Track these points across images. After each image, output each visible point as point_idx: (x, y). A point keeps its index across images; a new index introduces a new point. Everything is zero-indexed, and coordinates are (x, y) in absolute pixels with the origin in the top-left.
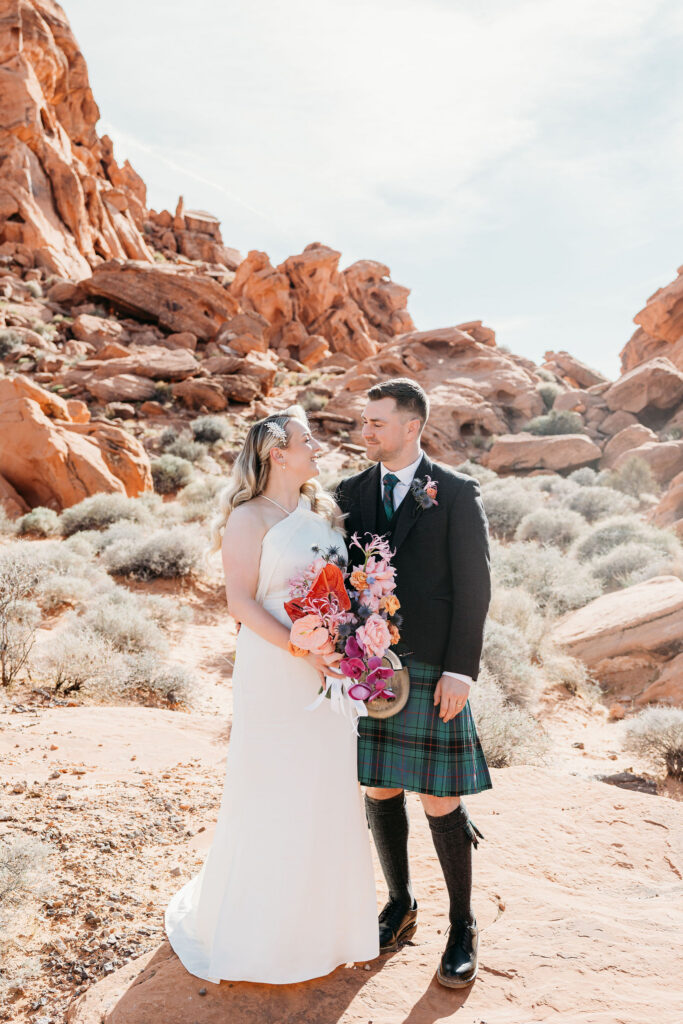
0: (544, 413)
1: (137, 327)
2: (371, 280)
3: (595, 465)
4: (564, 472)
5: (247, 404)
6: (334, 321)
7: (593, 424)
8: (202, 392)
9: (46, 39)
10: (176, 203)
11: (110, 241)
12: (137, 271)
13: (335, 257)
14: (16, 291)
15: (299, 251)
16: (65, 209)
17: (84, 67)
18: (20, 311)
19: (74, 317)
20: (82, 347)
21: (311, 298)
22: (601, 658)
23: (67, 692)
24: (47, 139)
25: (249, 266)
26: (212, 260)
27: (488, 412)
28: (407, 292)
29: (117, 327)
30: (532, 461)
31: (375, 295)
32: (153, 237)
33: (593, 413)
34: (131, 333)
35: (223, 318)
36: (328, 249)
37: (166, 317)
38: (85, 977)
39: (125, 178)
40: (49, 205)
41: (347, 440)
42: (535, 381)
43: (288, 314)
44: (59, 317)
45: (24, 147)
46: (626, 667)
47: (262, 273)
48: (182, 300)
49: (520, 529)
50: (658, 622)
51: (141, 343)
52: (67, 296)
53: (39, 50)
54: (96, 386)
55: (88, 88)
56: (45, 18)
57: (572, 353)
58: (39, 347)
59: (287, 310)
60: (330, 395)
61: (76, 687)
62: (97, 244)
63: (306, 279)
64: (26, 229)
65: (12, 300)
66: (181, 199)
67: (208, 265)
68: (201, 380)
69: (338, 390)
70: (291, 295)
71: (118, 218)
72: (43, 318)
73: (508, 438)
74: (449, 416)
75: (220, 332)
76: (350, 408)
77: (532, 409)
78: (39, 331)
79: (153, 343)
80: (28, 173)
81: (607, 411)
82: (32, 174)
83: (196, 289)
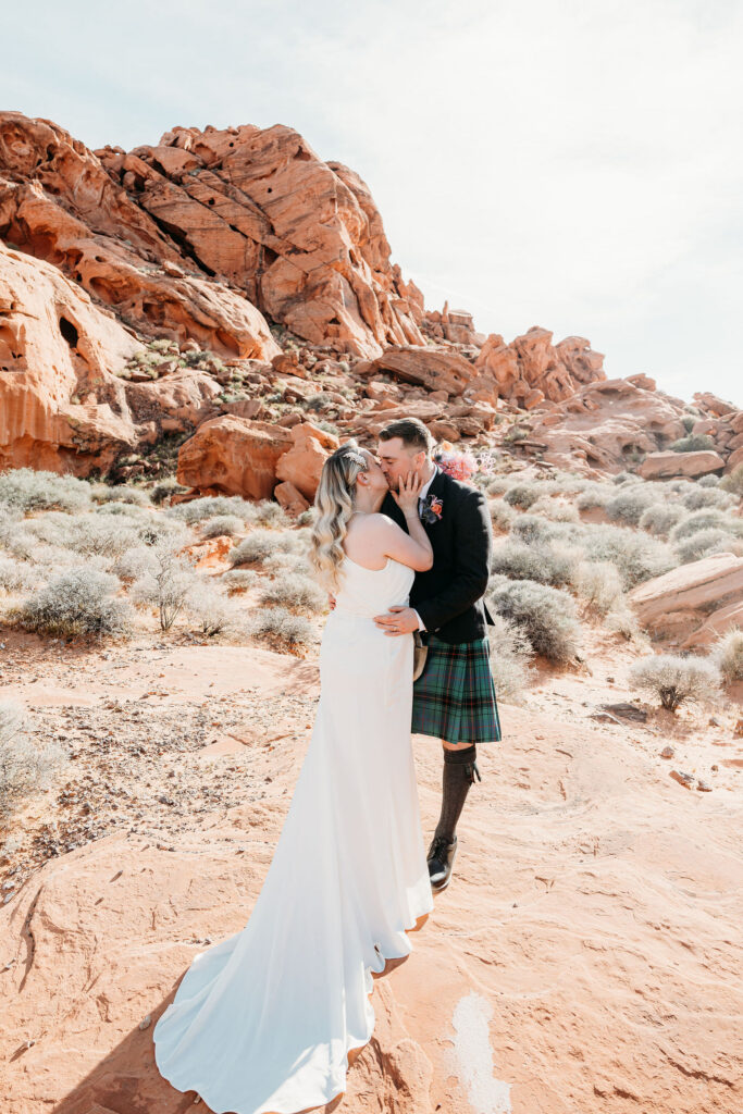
0: (685, 436)
1: (410, 388)
2: (577, 350)
3: (719, 472)
4: (695, 478)
5: (474, 436)
6: (549, 379)
7: (721, 443)
8: (442, 430)
9: (353, 204)
10: (443, 306)
11: (397, 334)
12: (410, 351)
13: (549, 335)
14: (332, 368)
15: (523, 332)
16: (367, 314)
17: (380, 221)
18: (334, 381)
19: (368, 383)
20: (372, 403)
21: (532, 364)
22: (660, 613)
23: (212, 634)
24: (354, 269)
25: (490, 344)
26: (467, 342)
27: (644, 437)
28: (602, 356)
29: (395, 388)
30: (674, 470)
31: (579, 360)
32: (427, 329)
33: (722, 435)
34: (405, 392)
35: (467, 380)
36: (543, 330)
37: (429, 381)
38: (54, 853)
39: (409, 291)
40: (356, 312)
41: (541, 459)
42: (680, 413)
43: (517, 376)
44: (359, 384)
45: (339, 275)
46: (678, 620)
47: (498, 349)
48: (439, 369)
49: (641, 519)
50: (702, 587)
51: (411, 398)
52: (366, 370)
53: (348, 212)
54: (373, 428)
55: (383, 234)
56: (354, 191)
57: (714, 394)
58: (341, 403)
59: (516, 373)
60: (531, 429)
61: (217, 631)
62: (388, 336)
63: (529, 352)
64: (341, 328)
65: (329, 374)
66: (446, 303)
67: (463, 346)
68: (441, 421)
69: (537, 426)
70: (518, 363)
71: (403, 318)
72: (346, 385)
73: (657, 455)
74: (614, 440)
75: (465, 389)
76: (544, 437)
77: (676, 433)
78: (344, 394)
79: (420, 398)
80: (342, 292)
81: (733, 433)
82: (345, 293)
83: (448, 361)
